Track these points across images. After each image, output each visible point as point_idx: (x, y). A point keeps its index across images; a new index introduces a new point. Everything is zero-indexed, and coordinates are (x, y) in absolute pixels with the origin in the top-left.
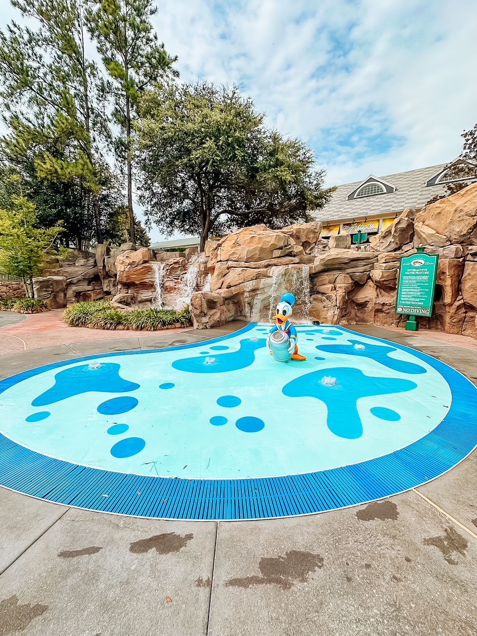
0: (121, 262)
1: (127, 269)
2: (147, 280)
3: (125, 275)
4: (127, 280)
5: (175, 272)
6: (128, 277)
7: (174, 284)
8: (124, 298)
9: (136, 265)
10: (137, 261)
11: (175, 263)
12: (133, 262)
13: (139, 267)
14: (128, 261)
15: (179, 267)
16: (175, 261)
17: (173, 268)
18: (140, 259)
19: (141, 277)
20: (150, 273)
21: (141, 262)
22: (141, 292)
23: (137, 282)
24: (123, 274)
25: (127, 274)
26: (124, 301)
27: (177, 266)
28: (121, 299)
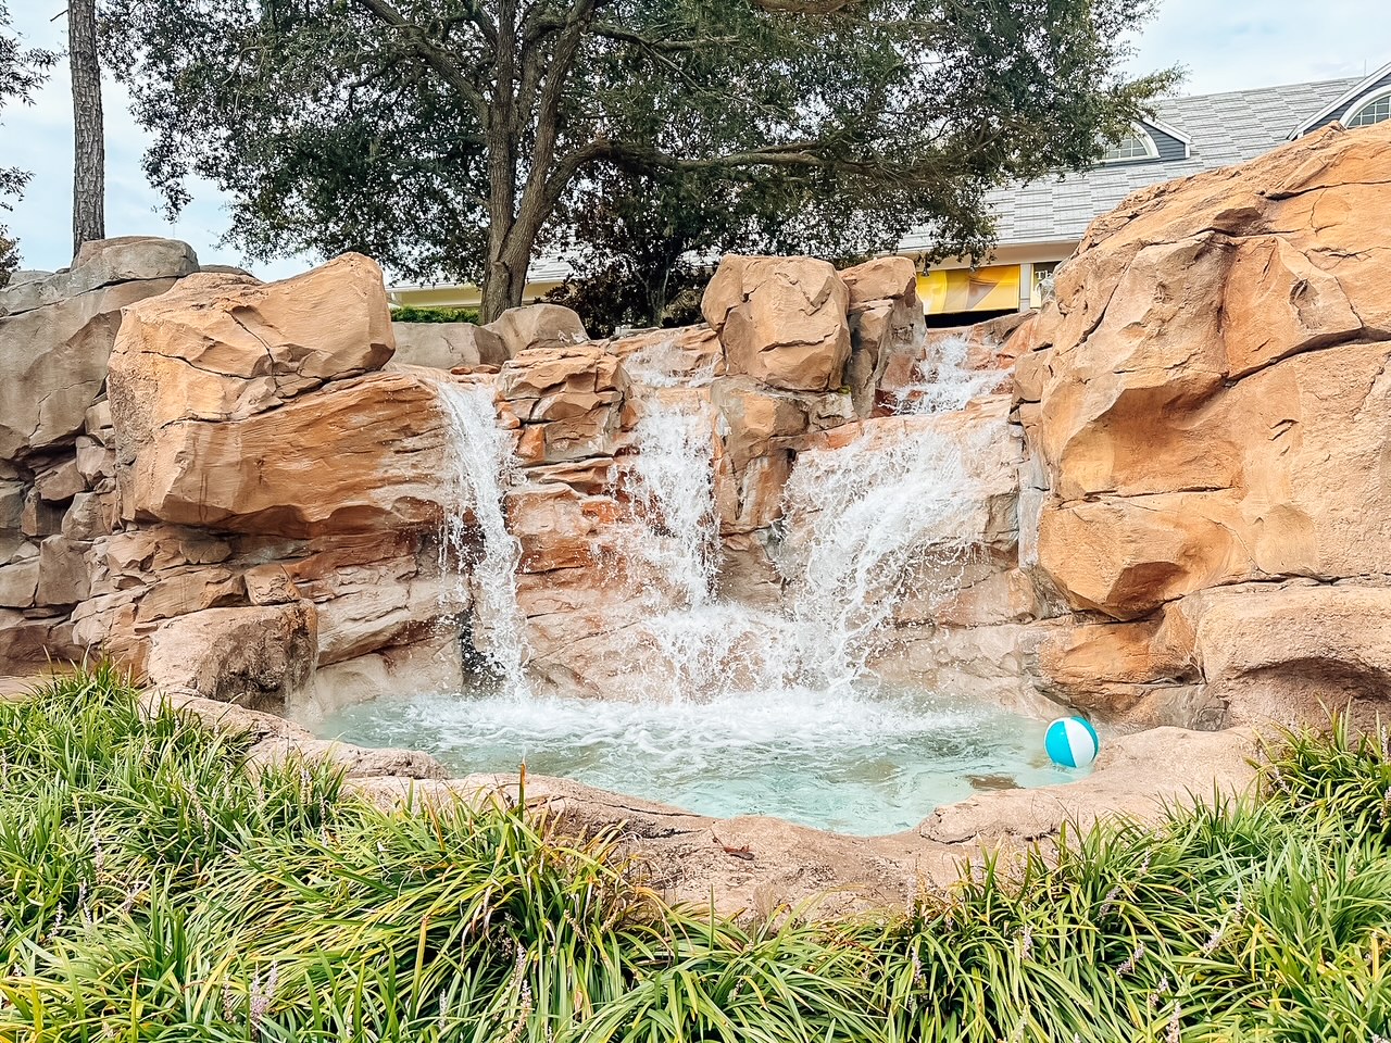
0: (192, 347)
1: (244, 409)
2: (384, 497)
3: (233, 450)
4: (245, 495)
5: (573, 442)
6: (256, 471)
7: (585, 523)
8: (237, 650)
9: (310, 375)
10: (321, 343)
11: (577, 379)
12: (297, 353)
13: (333, 398)
14: (250, 344)
15: (600, 405)
16: (578, 365)
17: (563, 413)
18: (346, 332)
19: (346, 468)
20: (409, 443)
21: (356, 359)
22: (330, 582)
23: (316, 513)
24: (216, 448)
25: (247, 446)
26: (244, 674)
27: (585, 399)
28: (223, 663)
